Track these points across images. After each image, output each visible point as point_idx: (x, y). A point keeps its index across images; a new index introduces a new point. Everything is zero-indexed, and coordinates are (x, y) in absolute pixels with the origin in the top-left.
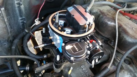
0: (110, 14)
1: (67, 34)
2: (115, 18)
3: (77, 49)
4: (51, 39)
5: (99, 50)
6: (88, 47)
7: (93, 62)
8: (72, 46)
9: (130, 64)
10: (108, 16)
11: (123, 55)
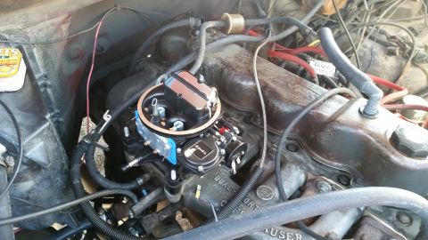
0: (241, 65)
1: (178, 130)
2: (252, 69)
3: (203, 151)
4: (148, 146)
5: (237, 143)
6: (219, 143)
7: (233, 165)
8: (194, 150)
9: (297, 150)
10: (238, 70)
11: (281, 137)
